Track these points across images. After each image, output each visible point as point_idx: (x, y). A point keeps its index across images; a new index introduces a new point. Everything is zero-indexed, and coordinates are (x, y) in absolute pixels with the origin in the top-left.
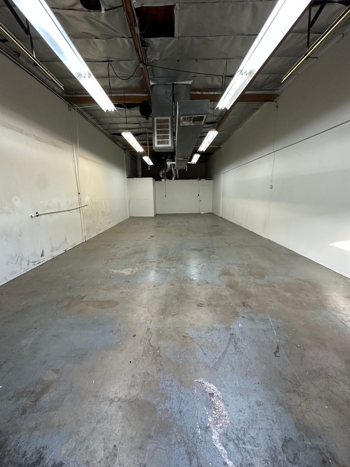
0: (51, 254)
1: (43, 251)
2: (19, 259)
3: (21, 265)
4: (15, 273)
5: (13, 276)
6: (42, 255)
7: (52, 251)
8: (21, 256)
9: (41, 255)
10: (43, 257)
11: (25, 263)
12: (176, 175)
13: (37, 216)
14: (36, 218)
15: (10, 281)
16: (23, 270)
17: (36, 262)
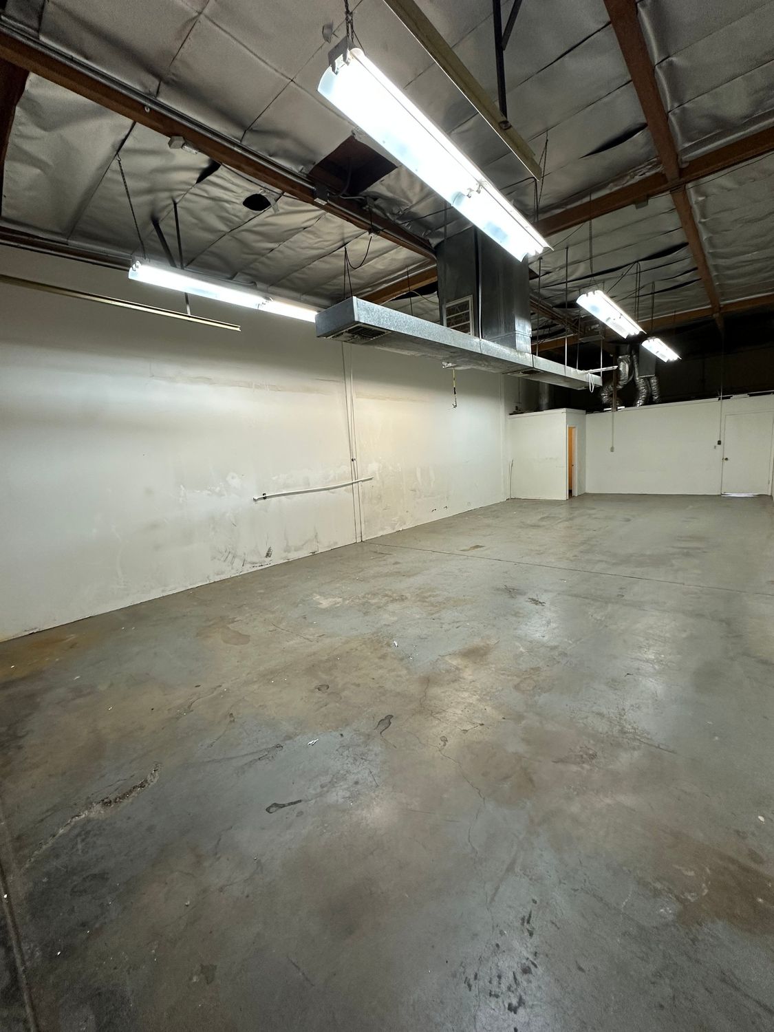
0: (284, 555)
1: (269, 550)
2: (230, 556)
3: (232, 563)
4: (222, 573)
5: (219, 576)
6: (268, 555)
7: (287, 550)
8: (233, 552)
9: (265, 555)
10: (270, 559)
11: (238, 562)
12: (648, 393)
13: (265, 498)
14: (263, 501)
15: (215, 582)
16: (234, 571)
17: (256, 563)
